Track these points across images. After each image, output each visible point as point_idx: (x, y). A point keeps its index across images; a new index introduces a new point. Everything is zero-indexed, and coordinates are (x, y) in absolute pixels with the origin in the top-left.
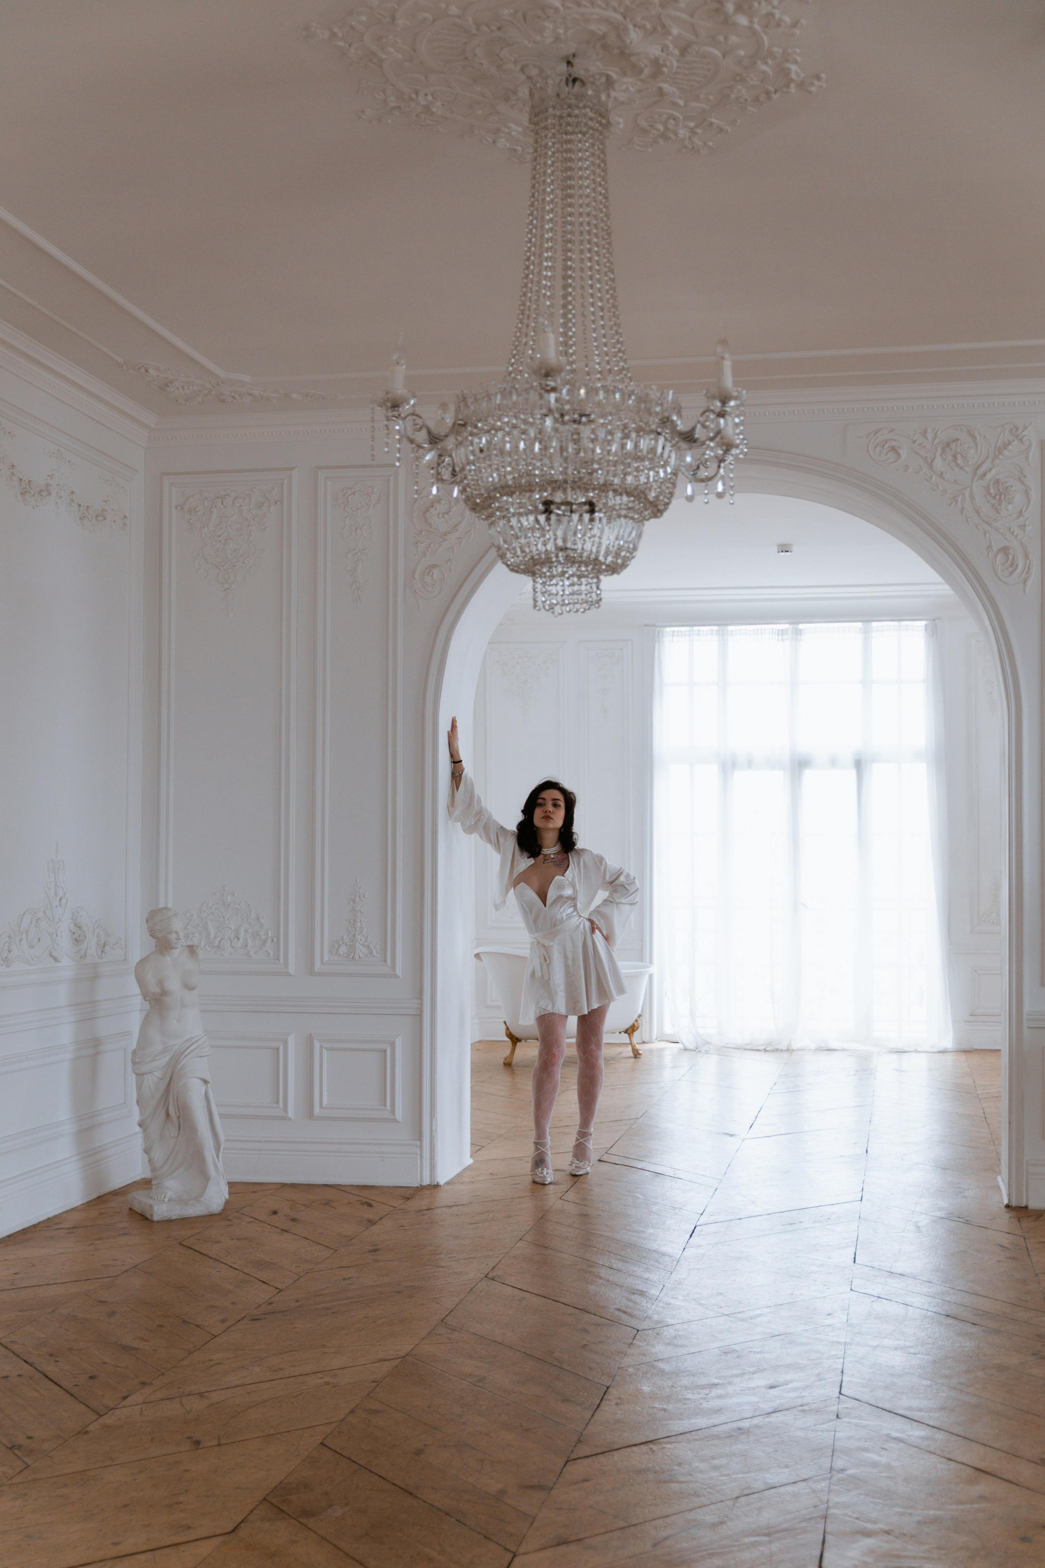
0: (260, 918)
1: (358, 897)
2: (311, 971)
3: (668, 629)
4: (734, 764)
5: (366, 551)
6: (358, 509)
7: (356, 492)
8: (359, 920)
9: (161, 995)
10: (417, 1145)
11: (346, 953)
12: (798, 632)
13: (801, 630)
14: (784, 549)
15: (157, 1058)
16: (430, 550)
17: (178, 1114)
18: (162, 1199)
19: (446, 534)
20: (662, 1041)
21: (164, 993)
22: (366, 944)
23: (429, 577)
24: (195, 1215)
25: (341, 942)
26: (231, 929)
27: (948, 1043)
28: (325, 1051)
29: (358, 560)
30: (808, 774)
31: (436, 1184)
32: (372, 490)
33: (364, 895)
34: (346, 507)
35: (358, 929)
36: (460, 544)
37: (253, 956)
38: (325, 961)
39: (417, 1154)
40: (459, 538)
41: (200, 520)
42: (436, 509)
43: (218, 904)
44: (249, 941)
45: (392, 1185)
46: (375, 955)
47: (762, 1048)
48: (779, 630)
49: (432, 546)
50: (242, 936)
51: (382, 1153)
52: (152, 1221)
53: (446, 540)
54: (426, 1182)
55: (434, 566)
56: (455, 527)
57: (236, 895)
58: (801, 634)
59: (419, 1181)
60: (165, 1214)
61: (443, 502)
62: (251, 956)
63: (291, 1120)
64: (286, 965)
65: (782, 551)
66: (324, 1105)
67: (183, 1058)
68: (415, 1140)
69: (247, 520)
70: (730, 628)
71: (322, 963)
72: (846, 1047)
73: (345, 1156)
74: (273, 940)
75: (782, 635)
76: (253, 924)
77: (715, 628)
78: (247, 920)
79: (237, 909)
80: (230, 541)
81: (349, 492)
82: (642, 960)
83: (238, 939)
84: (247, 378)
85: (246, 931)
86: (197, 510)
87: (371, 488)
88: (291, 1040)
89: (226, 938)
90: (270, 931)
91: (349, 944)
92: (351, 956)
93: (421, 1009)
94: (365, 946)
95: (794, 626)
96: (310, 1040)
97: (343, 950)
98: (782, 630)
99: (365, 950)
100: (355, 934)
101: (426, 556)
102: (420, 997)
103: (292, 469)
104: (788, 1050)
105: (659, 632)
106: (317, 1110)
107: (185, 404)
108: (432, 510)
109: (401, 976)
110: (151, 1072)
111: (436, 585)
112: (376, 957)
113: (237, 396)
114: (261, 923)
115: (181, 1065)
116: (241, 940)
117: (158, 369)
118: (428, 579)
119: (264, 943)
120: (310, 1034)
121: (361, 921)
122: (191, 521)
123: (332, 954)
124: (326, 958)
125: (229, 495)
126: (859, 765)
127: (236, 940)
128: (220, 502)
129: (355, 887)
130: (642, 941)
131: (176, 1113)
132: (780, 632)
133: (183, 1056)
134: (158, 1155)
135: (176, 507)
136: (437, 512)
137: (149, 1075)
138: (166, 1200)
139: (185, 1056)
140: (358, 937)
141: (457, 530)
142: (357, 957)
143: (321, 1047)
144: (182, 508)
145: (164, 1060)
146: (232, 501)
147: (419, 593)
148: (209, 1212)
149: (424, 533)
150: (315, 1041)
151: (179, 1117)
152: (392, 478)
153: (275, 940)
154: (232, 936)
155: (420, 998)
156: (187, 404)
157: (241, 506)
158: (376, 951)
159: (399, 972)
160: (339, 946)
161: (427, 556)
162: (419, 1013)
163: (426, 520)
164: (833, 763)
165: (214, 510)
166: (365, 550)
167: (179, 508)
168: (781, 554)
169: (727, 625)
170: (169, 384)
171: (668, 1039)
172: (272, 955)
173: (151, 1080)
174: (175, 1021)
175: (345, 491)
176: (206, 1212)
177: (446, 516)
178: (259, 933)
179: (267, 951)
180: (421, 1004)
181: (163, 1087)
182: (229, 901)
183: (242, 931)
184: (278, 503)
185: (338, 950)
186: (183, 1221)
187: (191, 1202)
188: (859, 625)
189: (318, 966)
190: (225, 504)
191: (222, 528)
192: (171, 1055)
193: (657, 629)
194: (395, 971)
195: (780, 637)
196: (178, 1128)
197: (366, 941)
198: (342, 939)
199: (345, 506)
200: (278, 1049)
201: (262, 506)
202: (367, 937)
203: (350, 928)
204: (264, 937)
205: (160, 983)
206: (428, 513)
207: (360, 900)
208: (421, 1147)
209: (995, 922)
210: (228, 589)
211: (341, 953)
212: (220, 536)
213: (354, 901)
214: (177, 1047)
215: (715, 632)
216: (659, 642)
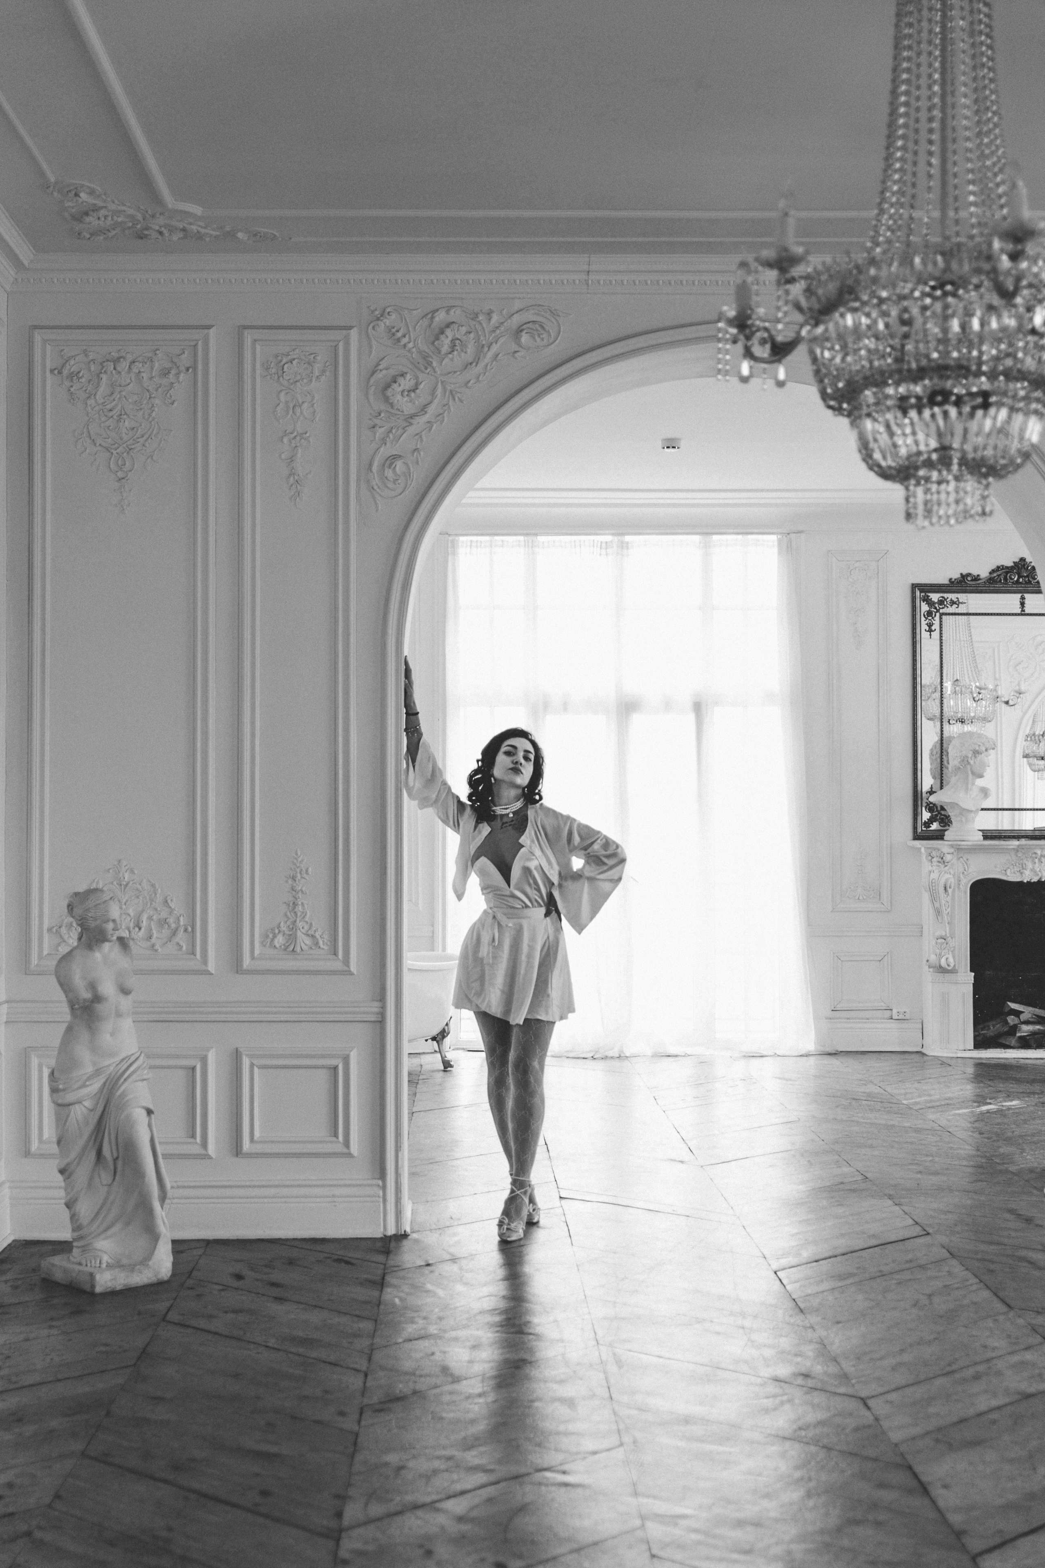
0: (169, 901)
1: (299, 875)
2: (237, 967)
3: (462, 538)
4: (546, 706)
5: (308, 435)
6: (296, 381)
7: (294, 359)
8: (300, 903)
9: (93, 1002)
10: (379, 1185)
11: (284, 945)
12: (624, 546)
13: (627, 543)
14: (671, 444)
15: (87, 1083)
16: (391, 436)
17: (115, 1155)
18: (98, 1265)
19: (412, 417)
20: (457, 1049)
21: (97, 998)
22: (309, 932)
23: (390, 470)
24: (142, 1284)
25: (277, 931)
26: (129, 915)
27: (810, 1044)
28: (256, 1070)
29: (296, 446)
30: (636, 719)
31: (403, 1233)
32: (314, 358)
33: (307, 870)
34: (281, 379)
35: (299, 914)
36: (430, 430)
37: (160, 950)
38: (256, 955)
39: (379, 1197)
40: (428, 422)
41: (84, 389)
42: (400, 385)
43: (112, 883)
44: (154, 932)
45: (348, 1237)
46: (322, 946)
47: (589, 1055)
48: (601, 542)
49: (394, 431)
50: (144, 924)
51: (334, 1196)
52: (92, 1294)
53: (411, 424)
54: (391, 1231)
55: (396, 457)
56: (424, 409)
57: (136, 872)
58: (627, 548)
59: (382, 1230)
60: (110, 1284)
61: (408, 377)
62: (156, 951)
63: (212, 1158)
64: (205, 961)
65: (668, 447)
66: (255, 1138)
67: (123, 1083)
68: (375, 1179)
69: (148, 390)
70: (540, 538)
71: (253, 957)
72: (689, 1053)
73: (285, 1202)
74: (186, 930)
75: (606, 548)
76: (159, 909)
77: (521, 538)
78: (151, 904)
79: (137, 890)
80: (125, 416)
81: (284, 361)
82: (432, 949)
83: (140, 929)
84: (197, 210)
85: (150, 918)
86: (81, 375)
87: (313, 356)
88: (211, 1057)
89: (123, 927)
90: (181, 919)
91: (288, 933)
92: (291, 948)
93: (382, 1014)
94: (308, 935)
95: (619, 538)
96: (237, 1055)
97: (280, 940)
98: (606, 543)
99: (308, 941)
100: (295, 921)
101: (386, 444)
102: (382, 999)
103: (209, 327)
104: (619, 1057)
105: (453, 542)
106: (246, 1146)
107: (89, 238)
108: (395, 386)
109: (355, 972)
110: (79, 1102)
111: (399, 481)
112: (323, 949)
113: (165, 231)
114: (170, 907)
115: (119, 1092)
116: (143, 929)
117: (92, 192)
118: (389, 473)
119: (174, 933)
120: (237, 1049)
121: (302, 904)
122: (72, 389)
123: (265, 946)
124: (257, 952)
125: (124, 358)
126: (698, 708)
127: (137, 929)
128: (112, 367)
129: (295, 861)
130: (433, 925)
131: (112, 1153)
132: (604, 545)
133: (122, 1080)
134: (85, 1209)
135: (52, 371)
136: (401, 389)
137: (77, 1106)
138: (104, 1265)
139: (125, 1080)
140: (300, 924)
141: (426, 412)
142: (298, 949)
143: (252, 1065)
144: (60, 373)
145: (95, 1086)
146: (128, 365)
147: (378, 490)
148: (158, 1280)
149: (382, 415)
150: (244, 1057)
151: (117, 1158)
152: (341, 344)
153: (190, 929)
154: (132, 925)
155: (380, 1001)
156: (92, 239)
157: (140, 372)
158: (323, 941)
159: (353, 968)
160: (275, 936)
161: (388, 444)
162: (380, 1019)
163: (386, 399)
164: (667, 706)
165: (104, 377)
166: (306, 433)
167: (56, 372)
168: (666, 450)
169: (536, 535)
170: (91, 213)
171: (465, 1047)
172: (184, 948)
173: (78, 1112)
174: (109, 1035)
175: (280, 358)
176: (154, 1280)
177: (413, 394)
178: (167, 921)
179: (178, 944)
180: (383, 1007)
181: (93, 1121)
182: (126, 879)
183: (144, 918)
184: (190, 370)
185: (272, 940)
186: (130, 1292)
187: (138, 1267)
188: (697, 538)
189: (247, 962)
190: (119, 369)
191: (114, 400)
192: (104, 1080)
193: (450, 538)
194: (348, 966)
195: (603, 551)
196: (113, 1173)
197: (310, 929)
198: (279, 927)
199: (279, 378)
200: (193, 1069)
201: (169, 373)
202: (311, 924)
203: (288, 914)
204: (173, 926)
205: (92, 986)
206: (390, 390)
207: (302, 877)
208: (384, 1188)
209: (861, 898)
210: (123, 478)
211: (277, 946)
212: (111, 410)
213: (294, 878)
214: (112, 1068)
215: (523, 543)
216: (454, 554)
